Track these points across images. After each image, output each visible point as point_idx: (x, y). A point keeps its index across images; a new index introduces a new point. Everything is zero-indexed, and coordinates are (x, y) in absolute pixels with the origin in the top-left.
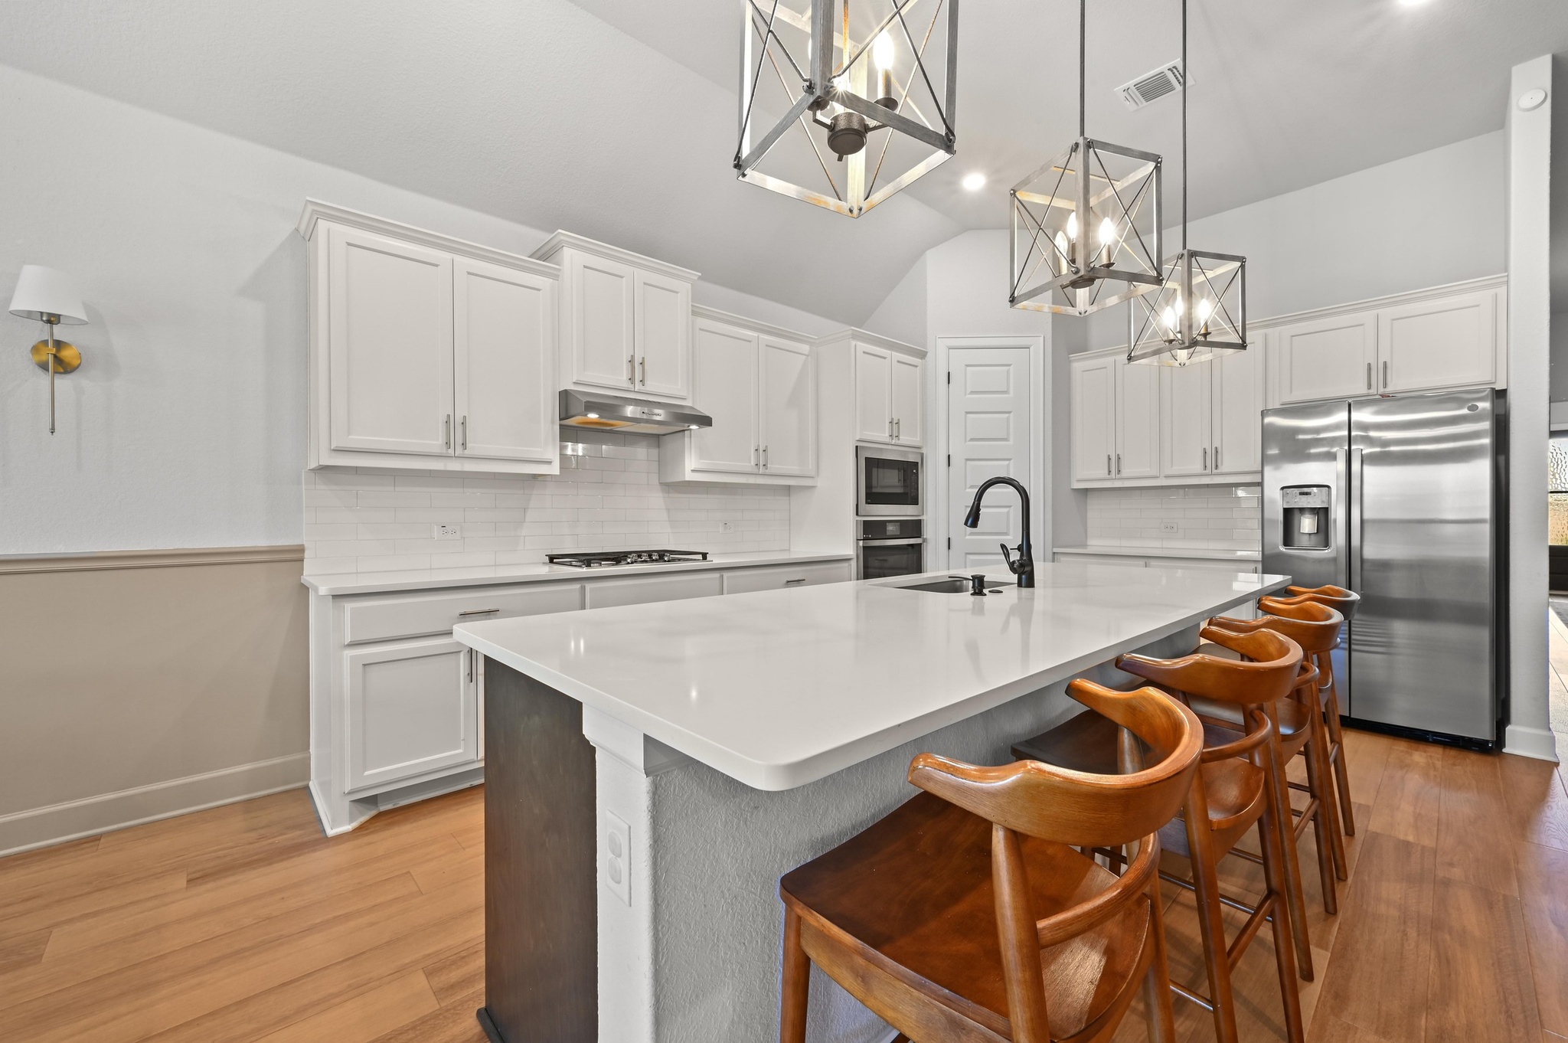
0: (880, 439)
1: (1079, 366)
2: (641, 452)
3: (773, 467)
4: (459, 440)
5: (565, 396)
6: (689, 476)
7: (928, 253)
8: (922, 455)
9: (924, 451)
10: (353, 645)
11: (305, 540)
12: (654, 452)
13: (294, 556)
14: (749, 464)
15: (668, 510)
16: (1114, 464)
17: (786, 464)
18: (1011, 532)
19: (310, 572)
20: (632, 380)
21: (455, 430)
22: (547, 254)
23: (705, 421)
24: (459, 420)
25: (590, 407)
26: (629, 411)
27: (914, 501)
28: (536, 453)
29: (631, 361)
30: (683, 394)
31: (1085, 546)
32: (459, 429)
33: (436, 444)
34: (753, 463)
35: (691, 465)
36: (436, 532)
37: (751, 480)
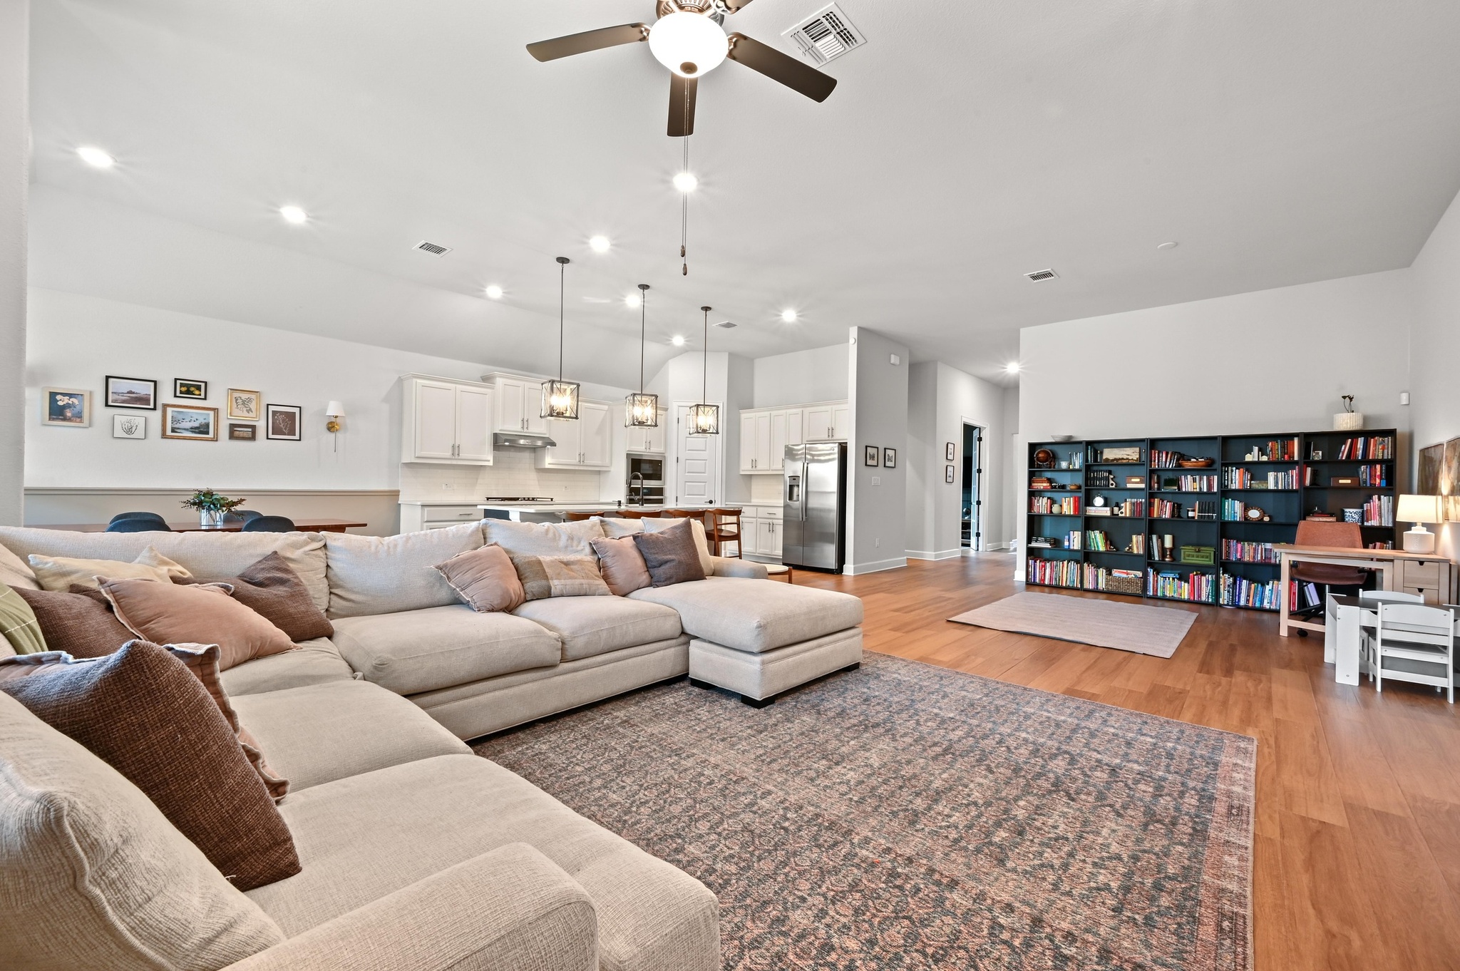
0: (640, 449)
1: (745, 416)
2: (527, 456)
3: (587, 462)
4: (457, 453)
5: (496, 436)
6: (547, 466)
7: (670, 361)
8: (665, 457)
9: (666, 455)
10: (427, 522)
11: (400, 488)
12: (533, 455)
13: (395, 494)
14: (576, 461)
15: (539, 481)
16: (754, 463)
17: (594, 461)
18: (706, 494)
19: (401, 500)
20: (523, 428)
21: (456, 450)
22: (487, 379)
23: (553, 444)
24: (457, 445)
25: (506, 441)
26: (522, 442)
27: (660, 478)
28: (484, 457)
29: (523, 420)
30: (545, 432)
31: (750, 502)
32: (457, 449)
33: (449, 454)
34: (577, 460)
35: (549, 461)
36: (444, 486)
37: (577, 468)
